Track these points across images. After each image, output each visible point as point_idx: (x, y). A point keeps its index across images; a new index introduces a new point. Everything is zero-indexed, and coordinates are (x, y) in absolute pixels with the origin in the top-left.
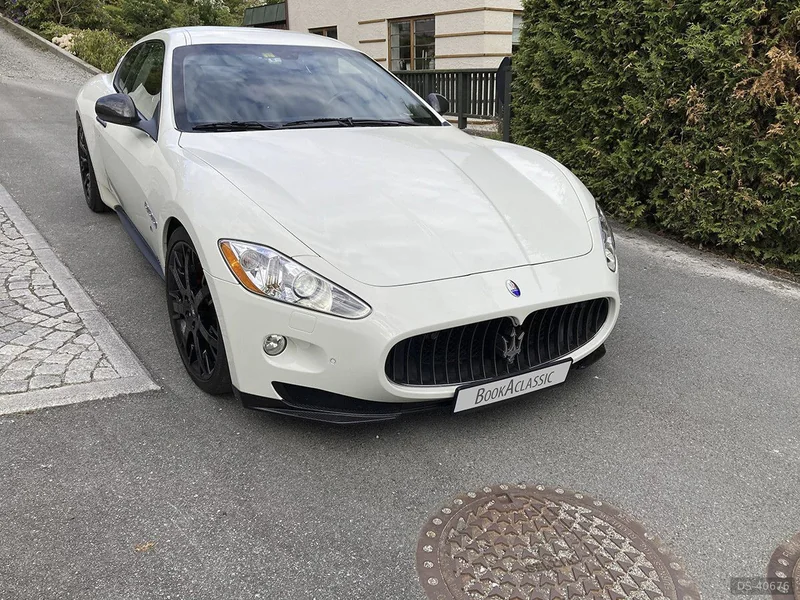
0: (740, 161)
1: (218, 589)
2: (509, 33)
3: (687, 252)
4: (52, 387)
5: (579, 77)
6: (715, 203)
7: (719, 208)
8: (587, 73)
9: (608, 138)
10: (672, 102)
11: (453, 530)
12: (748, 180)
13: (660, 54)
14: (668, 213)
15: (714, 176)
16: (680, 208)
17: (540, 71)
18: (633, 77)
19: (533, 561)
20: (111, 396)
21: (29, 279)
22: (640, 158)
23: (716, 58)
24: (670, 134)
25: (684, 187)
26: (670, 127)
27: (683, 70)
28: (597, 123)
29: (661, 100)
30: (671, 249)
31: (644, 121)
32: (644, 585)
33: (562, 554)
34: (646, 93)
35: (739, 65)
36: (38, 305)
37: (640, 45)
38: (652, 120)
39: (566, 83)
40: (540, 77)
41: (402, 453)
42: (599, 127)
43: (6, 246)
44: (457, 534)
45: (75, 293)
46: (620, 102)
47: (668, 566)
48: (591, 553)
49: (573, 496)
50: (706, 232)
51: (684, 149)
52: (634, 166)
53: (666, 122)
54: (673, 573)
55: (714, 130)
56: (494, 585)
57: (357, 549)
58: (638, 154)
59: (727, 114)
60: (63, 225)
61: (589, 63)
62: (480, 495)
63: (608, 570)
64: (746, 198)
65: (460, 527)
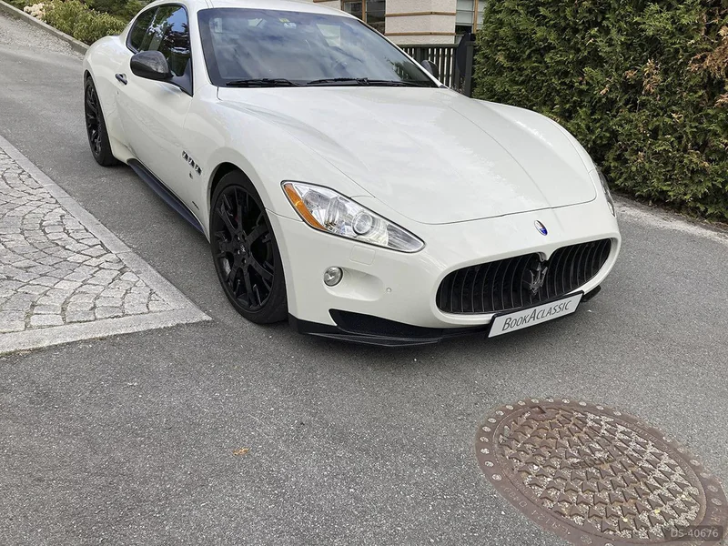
0: (691, 127)
1: (317, 485)
2: (453, 14)
3: (639, 207)
4: (116, 317)
5: (542, 51)
6: (666, 164)
7: (670, 168)
8: (549, 48)
9: (568, 106)
10: (630, 74)
11: (501, 436)
12: (697, 144)
13: (620, 31)
14: (622, 174)
15: (666, 140)
16: (634, 169)
17: (504, 45)
18: (594, 51)
19: (576, 461)
20: (170, 325)
21: (61, 223)
22: (598, 125)
23: (672, 35)
24: (626, 104)
25: (638, 150)
26: (627, 97)
27: (641, 45)
28: (558, 92)
29: (620, 72)
30: (625, 205)
31: (604, 91)
32: (674, 478)
33: (598, 455)
34: (606, 66)
35: (693, 41)
36: (78, 247)
37: (601, 22)
38: (610, 91)
39: (529, 57)
40: (504, 50)
41: (440, 373)
42: (560, 97)
43: (29, 194)
44: (505, 439)
45: (108, 237)
46: (582, 74)
47: (688, 462)
48: (623, 453)
49: (594, 407)
50: (657, 191)
51: (640, 117)
52: (592, 132)
53: (623, 91)
54: (694, 467)
55: (667, 99)
56: (549, 479)
57: (424, 452)
58: (596, 121)
59: (680, 85)
60: (76, 178)
61: (552, 38)
62: (516, 407)
63: (641, 467)
64: (695, 160)
65: (506, 433)
